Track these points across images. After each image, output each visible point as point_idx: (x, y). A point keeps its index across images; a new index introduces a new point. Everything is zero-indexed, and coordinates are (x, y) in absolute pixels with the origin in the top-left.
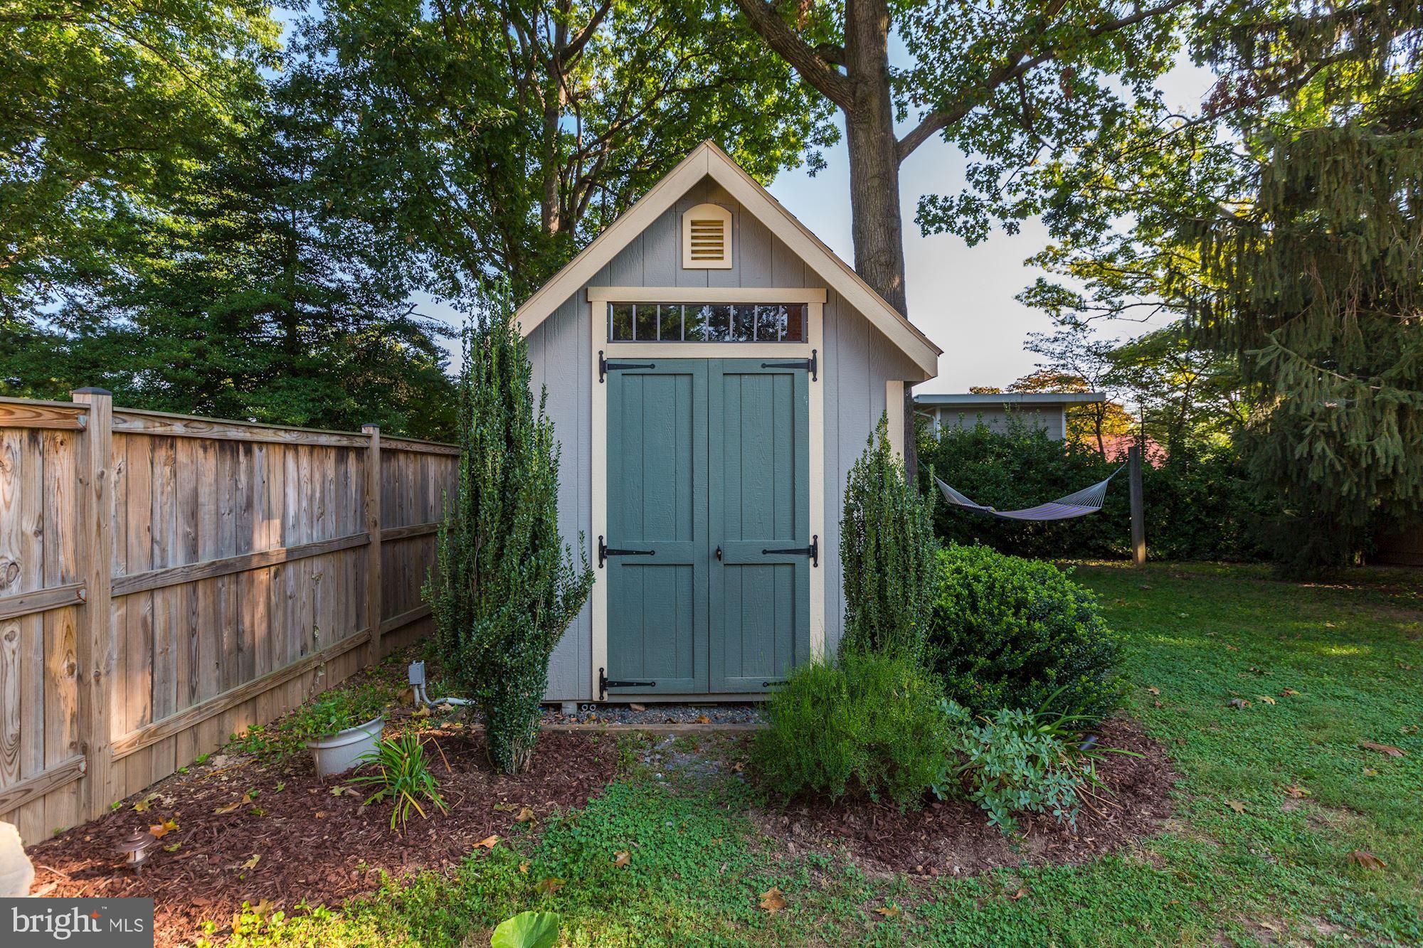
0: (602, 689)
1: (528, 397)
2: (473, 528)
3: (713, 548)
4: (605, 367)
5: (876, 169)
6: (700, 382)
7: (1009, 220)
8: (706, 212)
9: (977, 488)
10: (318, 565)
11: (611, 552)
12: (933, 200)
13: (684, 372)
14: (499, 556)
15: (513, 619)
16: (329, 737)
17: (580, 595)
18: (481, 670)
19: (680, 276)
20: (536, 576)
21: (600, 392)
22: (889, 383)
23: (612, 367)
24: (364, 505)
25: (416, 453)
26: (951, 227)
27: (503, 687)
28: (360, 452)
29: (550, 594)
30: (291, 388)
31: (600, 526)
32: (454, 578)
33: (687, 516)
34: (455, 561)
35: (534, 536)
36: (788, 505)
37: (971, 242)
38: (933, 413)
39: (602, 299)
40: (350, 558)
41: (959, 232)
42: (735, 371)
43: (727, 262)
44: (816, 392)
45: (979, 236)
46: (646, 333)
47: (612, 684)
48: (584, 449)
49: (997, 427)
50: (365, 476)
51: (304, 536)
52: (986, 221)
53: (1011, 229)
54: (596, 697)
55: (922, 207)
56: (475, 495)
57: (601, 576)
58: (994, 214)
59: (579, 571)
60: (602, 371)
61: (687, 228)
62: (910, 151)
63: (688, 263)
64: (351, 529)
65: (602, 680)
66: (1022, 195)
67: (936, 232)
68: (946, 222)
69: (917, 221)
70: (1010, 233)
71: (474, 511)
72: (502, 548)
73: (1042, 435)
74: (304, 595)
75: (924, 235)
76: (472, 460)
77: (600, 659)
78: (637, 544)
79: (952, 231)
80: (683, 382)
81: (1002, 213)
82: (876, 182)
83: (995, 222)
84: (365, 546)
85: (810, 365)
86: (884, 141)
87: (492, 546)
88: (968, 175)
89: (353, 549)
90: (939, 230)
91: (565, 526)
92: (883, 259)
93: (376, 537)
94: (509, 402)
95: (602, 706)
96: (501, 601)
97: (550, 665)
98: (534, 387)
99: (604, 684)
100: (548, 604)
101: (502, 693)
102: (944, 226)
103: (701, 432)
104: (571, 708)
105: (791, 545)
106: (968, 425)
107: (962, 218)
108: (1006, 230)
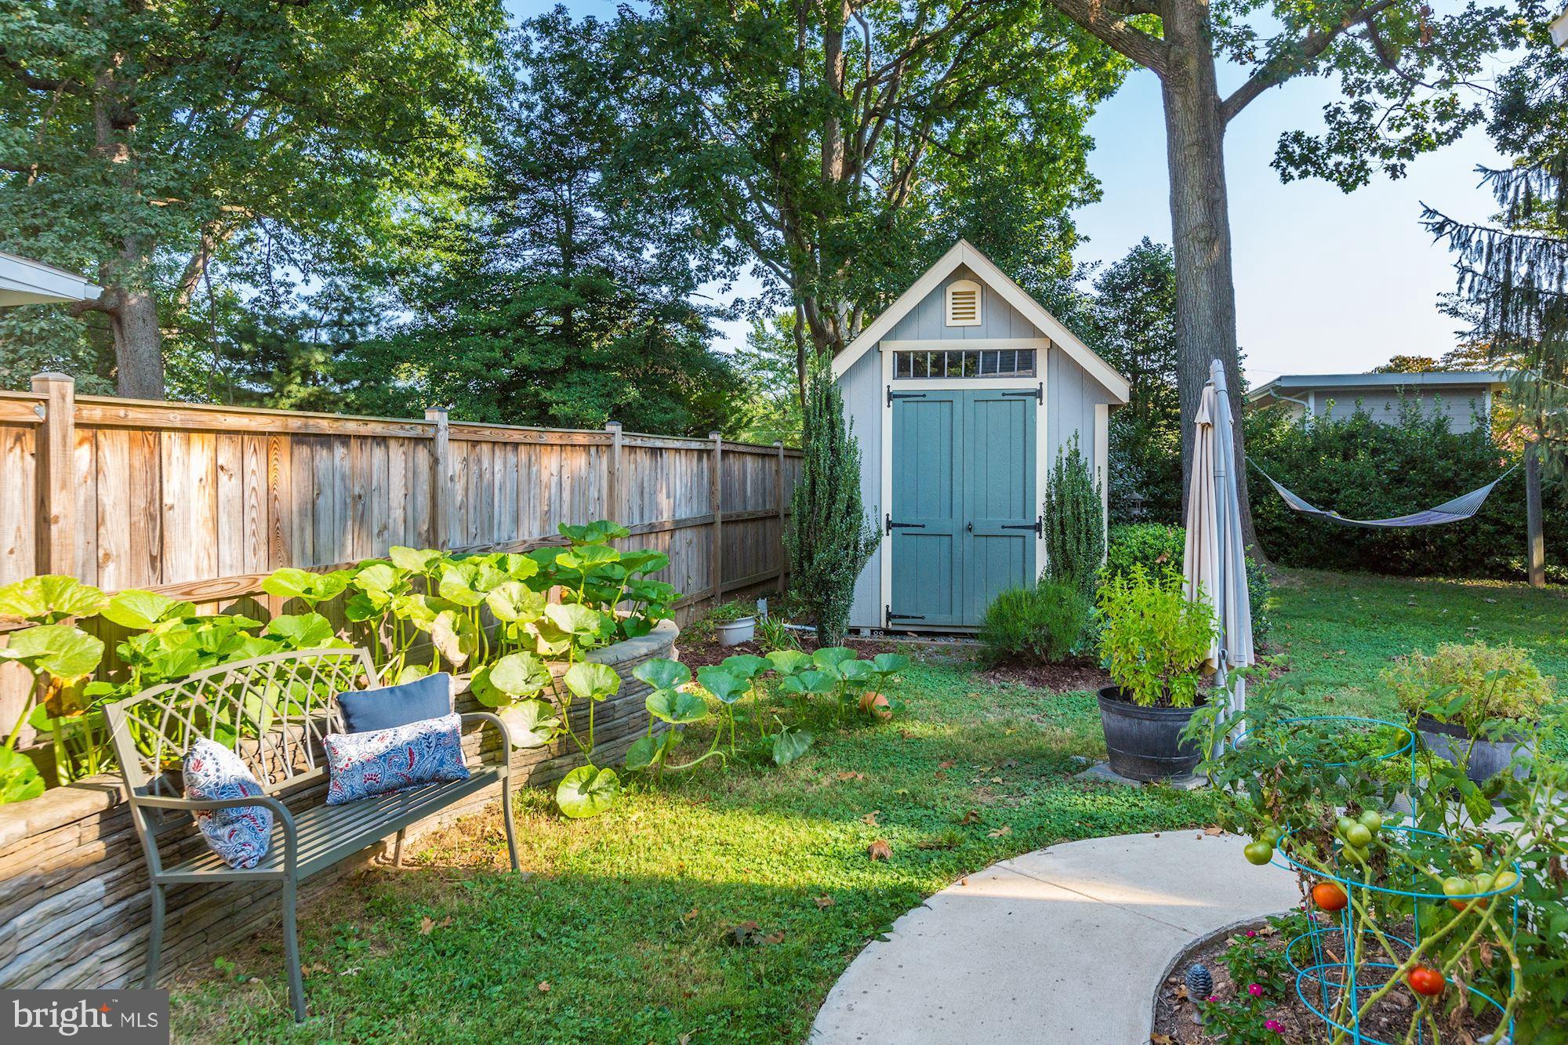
0: (888, 620)
1: (842, 421)
2: (813, 502)
3: (966, 523)
4: (891, 396)
5: (1194, 136)
6: (958, 407)
7: (1394, 160)
8: (961, 286)
9: (1337, 491)
10: (689, 534)
11: (894, 525)
12: (1298, 137)
13: (946, 400)
14: (828, 517)
15: (836, 553)
16: (731, 622)
17: (873, 544)
18: (817, 586)
19: (944, 332)
20: (849, 529)
21: (888, 414)
22: (1097, 406)
23: (896, 396)
24: (712, 493)
25: (740, 453)
26: (1320, 171)
27: (828, 596)
28: (709, 452)
29: (857, 543)
30: (584, 383)
31: (887, 507)
32: (801, 531)
33: (948, 500)
34: (801, 523)
35: (848, 507)
36: (1021, 495)
37: (1347, 187)
38: (1305, 398)
39: (890, 349)
40: (703, 531)
41: (1329, 178)
42: (983, 399)
43: (978, 321)
44: (1042, 412)
45: (1358, 179)
46: (920, 373)
47: (895, 617)
48: (876, 454)
49: (1383, 415)
50: (712, 471)
51: (683, 513)
52: (1364, 163)
53: (1394, 172)
54: (884, 625)
55: (1283, 146)
56: (813, 483)
57: (887, 542)
58: (1373, 153)
59: (874, 529)
60: (889, 399)
61: (949, 296)
62: (1236, 112)
63: (950, 322)
64: (704, 511)
65: (888, 613)
66: (1408, 131)
67: (1301, 177)
68: (1313, 164)
69: (1276, 164)
70: (1394, 176)
71: (813, 493)
72: (829, 514)
73: (1440, 426)
74: (683, 553)
75: (1285, 181)
76: (812, 462)
77: (887, 599)
78: (913, 520)
79: (1322, 175)
80: (946, 407)
81: (1386, 152)
82: (1195, 150)
83: (1374, 162)
84: (712, 524)
85: (1038, 394)
86: (1203, 106)
87: (824, 513)
88: (1327, 117)
89: (706, 525)
90: (1304, 174)
91: (866, 502)
92: (1202, 235)
93: (719, 520)
94: (832, 425)
95: (887, 632)
96: (830, 543)
97: (855, 588)
98: (846, 416)
99: (889, 616)
100: (855, 548)
101: (828, 600)
102: (1312, 170)
103: (958, 442)
104: (866, 632)
105: (1023, 523)
106: (1342, 413)
107: (1336, 158)
108: (1389, 174)
